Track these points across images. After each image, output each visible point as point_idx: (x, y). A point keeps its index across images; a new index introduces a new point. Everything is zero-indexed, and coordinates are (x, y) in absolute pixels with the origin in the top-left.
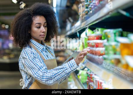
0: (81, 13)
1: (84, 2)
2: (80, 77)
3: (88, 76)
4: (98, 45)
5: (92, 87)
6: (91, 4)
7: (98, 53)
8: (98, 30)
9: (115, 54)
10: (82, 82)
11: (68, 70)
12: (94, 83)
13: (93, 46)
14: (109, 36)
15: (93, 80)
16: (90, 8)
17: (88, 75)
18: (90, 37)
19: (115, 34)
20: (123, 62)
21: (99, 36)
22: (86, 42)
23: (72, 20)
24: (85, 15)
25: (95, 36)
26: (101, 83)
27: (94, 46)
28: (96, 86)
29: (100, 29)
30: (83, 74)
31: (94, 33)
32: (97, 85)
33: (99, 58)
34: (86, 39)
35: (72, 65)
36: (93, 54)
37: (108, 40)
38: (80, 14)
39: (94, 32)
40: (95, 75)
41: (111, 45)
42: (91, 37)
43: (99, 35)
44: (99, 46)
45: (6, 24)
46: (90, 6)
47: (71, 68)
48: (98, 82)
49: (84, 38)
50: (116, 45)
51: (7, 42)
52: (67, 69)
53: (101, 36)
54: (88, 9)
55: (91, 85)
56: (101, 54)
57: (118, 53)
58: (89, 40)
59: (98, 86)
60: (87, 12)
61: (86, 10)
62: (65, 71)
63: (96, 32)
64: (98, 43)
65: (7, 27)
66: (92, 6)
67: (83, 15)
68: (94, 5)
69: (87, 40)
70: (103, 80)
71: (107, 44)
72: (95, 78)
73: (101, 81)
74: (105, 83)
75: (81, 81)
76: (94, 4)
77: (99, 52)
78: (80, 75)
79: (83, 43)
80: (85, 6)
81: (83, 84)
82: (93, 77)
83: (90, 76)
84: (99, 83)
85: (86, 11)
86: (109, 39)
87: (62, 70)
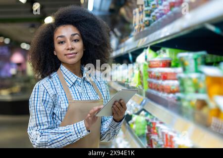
0: (137, 23)
1: (142, 5)
2: (134, 127)
3: (148, 125)
4: (166, 76)
5: (156, 143)
6: (156, 10)
7: (167, 89)
8: (164, 51)
9: (197, 92)
10: (138, 135)
11: (73, 136)
12: (159, 136)
13: (158, 78)
14: (187, 62)
15: (157, 131)
16: (153, 16)
17: (149, 123)
18: (152, 63)
19: (196, 59)
20: (212, 105)
21: (166, 61)
22: (145, 71)
23: (119, 34)
24: (144, 27)
25: (160, 61)
26: (171, 137)
27: (160, 77)
28: (163, 141)
29: (168, 50)
30: (138, 122)
31: (159, 56)
32: (165, 139)
33: (168, 97)
34: (145, 65)
35: (80, 131)
36: (158, 90)
37: (184, 70)
38: (135, 25)
39: (157, 55)
40: (161, 123)
41: (190, 79)
42: (155, 63)
43: (166, 59)
44: (168, 78)
45: (5, 37)
46: (153, 14)
47: (78, 134)
48: (166, 135)
49: (143, 63)
50: (199, 78)
51: (7, 66)
52: (71, 135)
53: (171, 61)
54: (150, 18)
55: (155, 140)
56: (172, 90)
57: (201, 90)
58: (150, 67)
59: (165, 142)
60: (148, 22)
61: (146, 19)
62: (68, 138)
63: (161, 54)
64: (166, 73)
65: (7, 41)
66: (156, 13)
67: (141, 27)
68: (161, 12)
69: (147, 67)
70: (175, 132)
71: (183, 75)
72: (161, 129)
73: (170, 133)
74: (178, 136)
75: (135, 132)
76: (160, 10)
77: (168, 87)
78: (133, 123)
79: (140, 72)
80: (144, 12)
81: (139, 137)
82: (158, 127)
83: (151, 125)
84: (168, 137)
85: (146, 21)
86: (187, 68)
87: (63, 135)
